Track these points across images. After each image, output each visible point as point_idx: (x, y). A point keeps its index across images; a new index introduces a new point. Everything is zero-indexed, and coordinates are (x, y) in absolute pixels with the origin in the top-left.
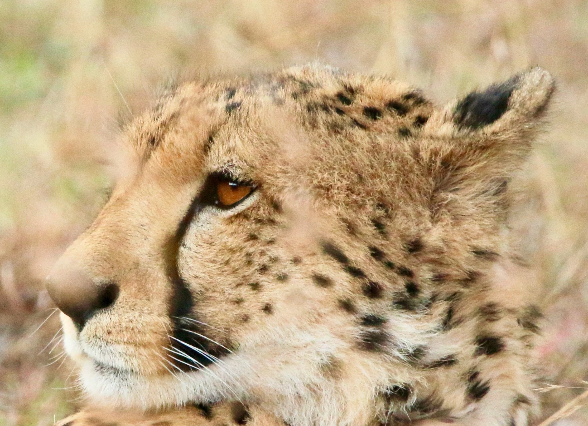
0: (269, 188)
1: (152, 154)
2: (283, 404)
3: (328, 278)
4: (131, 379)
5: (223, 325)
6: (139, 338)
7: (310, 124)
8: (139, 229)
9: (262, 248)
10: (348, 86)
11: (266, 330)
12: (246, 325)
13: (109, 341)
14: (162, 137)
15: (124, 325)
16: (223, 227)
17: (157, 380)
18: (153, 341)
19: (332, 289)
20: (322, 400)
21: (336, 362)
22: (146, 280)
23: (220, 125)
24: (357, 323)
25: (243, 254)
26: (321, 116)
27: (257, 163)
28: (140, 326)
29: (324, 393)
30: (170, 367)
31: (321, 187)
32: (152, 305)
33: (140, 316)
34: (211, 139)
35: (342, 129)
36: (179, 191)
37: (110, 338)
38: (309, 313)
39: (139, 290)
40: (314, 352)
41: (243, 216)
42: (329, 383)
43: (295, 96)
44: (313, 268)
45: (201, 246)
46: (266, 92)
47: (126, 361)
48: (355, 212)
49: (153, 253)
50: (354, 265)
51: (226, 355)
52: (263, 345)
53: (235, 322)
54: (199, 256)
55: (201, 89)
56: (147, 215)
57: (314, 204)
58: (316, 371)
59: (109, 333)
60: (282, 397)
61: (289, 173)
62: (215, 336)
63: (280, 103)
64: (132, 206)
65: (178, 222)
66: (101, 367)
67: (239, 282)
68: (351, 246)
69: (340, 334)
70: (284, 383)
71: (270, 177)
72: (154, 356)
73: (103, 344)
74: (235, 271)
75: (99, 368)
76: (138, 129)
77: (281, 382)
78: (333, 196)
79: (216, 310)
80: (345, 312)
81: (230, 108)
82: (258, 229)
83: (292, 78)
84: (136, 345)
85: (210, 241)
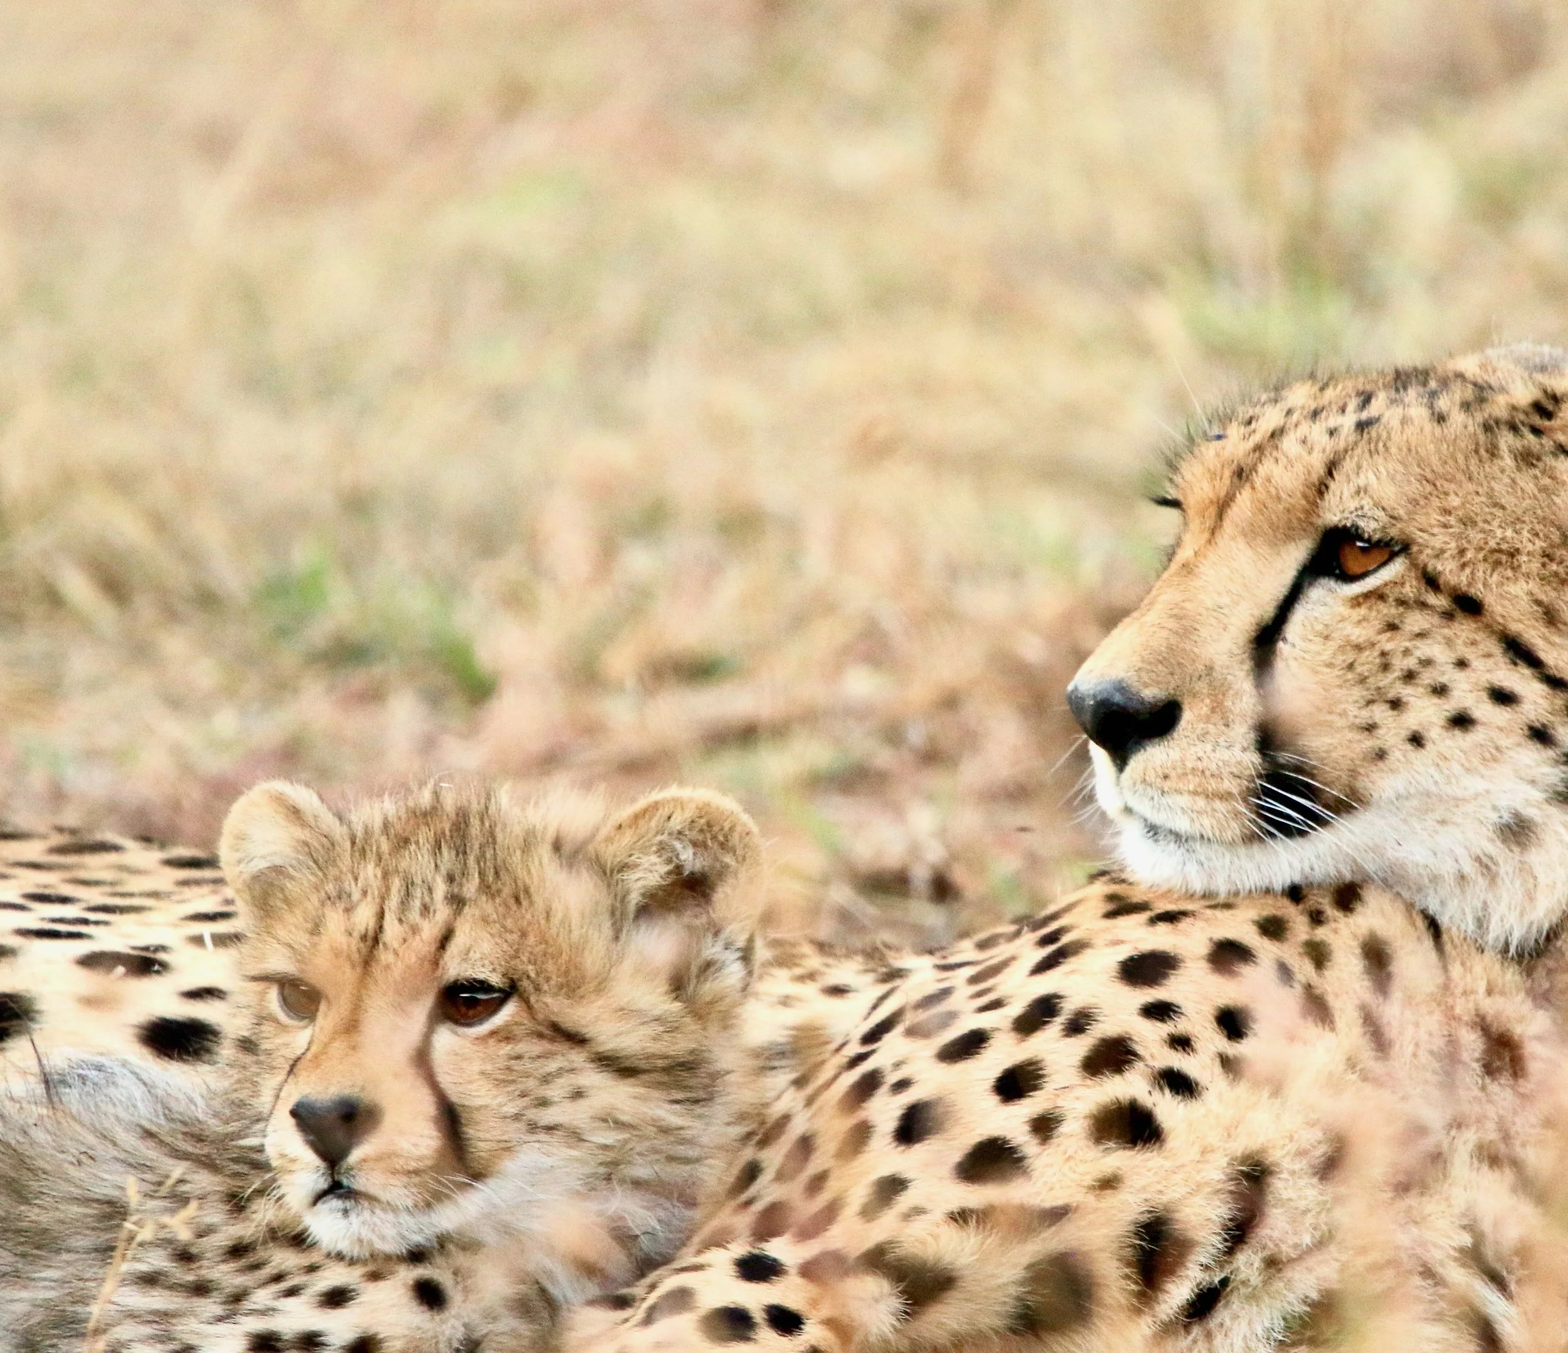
0: (1421, 552)
1: (1238, 495)
2: (1435, 890)
3: (1512, 693)
4: (1201, 850)
5: (1345, 764)
6: (1213, 785)
7: (1487, 451)
8: (1215, 614)
9: (1407, 644)
10: (1549, 390)
11: (1413, 773)
12: (1381, 764)
13: (1166, 789)
14: (1254, 469)
15: (1189, 765)
16: (1345, 611)
17: (1242, 850)
18: (1235, 791)
19: (1517, 709)
20: (1499, 882)
21: (1522, 821)
22: (1224, 695)
23: (1346, 451)
24: (1557, 762)
25: (1376, 653)
26: (1506, 440)
27: (1402, 512)
28: (1213, 767)
29: (1502, 871)
30: (1261, 828)
31: (1500, 551)
32: (1232, 734)
33: (1214, 751)
34: (1330, 473)
35: (1539, 459)
36: (1278, 554)
37: (1167, 785)
38: (1481, 745)
39: (1213, 710)
40: (1489, 806)
41: (1378, 595)
42: (1511, 854)
43: (1466, 406)
44: (1488, 676)
45: (1310, 640)
46: (1420, 399)
47: (1193, 820)
48: (1555, 589)
49: (1236, 651)
50: (1554, 672)
51: (1349, 812)
52: (1408, 797)
53: (1364, 759)
54: (1307, 656)
55: (1318, 393)
56: (1229, 592)
57: (1491, 576)
58: (1491, 834)
59: (1166, 777)
60: (1435, 879)
61: (1451, 527)
62: (1333, 782)
63: (1441, 419)
64: (1204, 578)
65: (1275, 604)
66: (1153, 830)
67: (1370, 697)
68: (1550, 643)
69: (1530, 778)
70: (1439, 855)
71: (1421, 534)
72: (1237, 814)
73: (1156, 795)
74: (1363, 680)
75: (1151, 834)
76: (1217, 455)
77: (1435, 854)
78: (1519, 566)
79: (1335, 741)
80: (1539, 746)
81: (1362, 426)
82: (1401, 615)
83: (1460, 376)
84: (1207, 796)
85: (1326, 633)
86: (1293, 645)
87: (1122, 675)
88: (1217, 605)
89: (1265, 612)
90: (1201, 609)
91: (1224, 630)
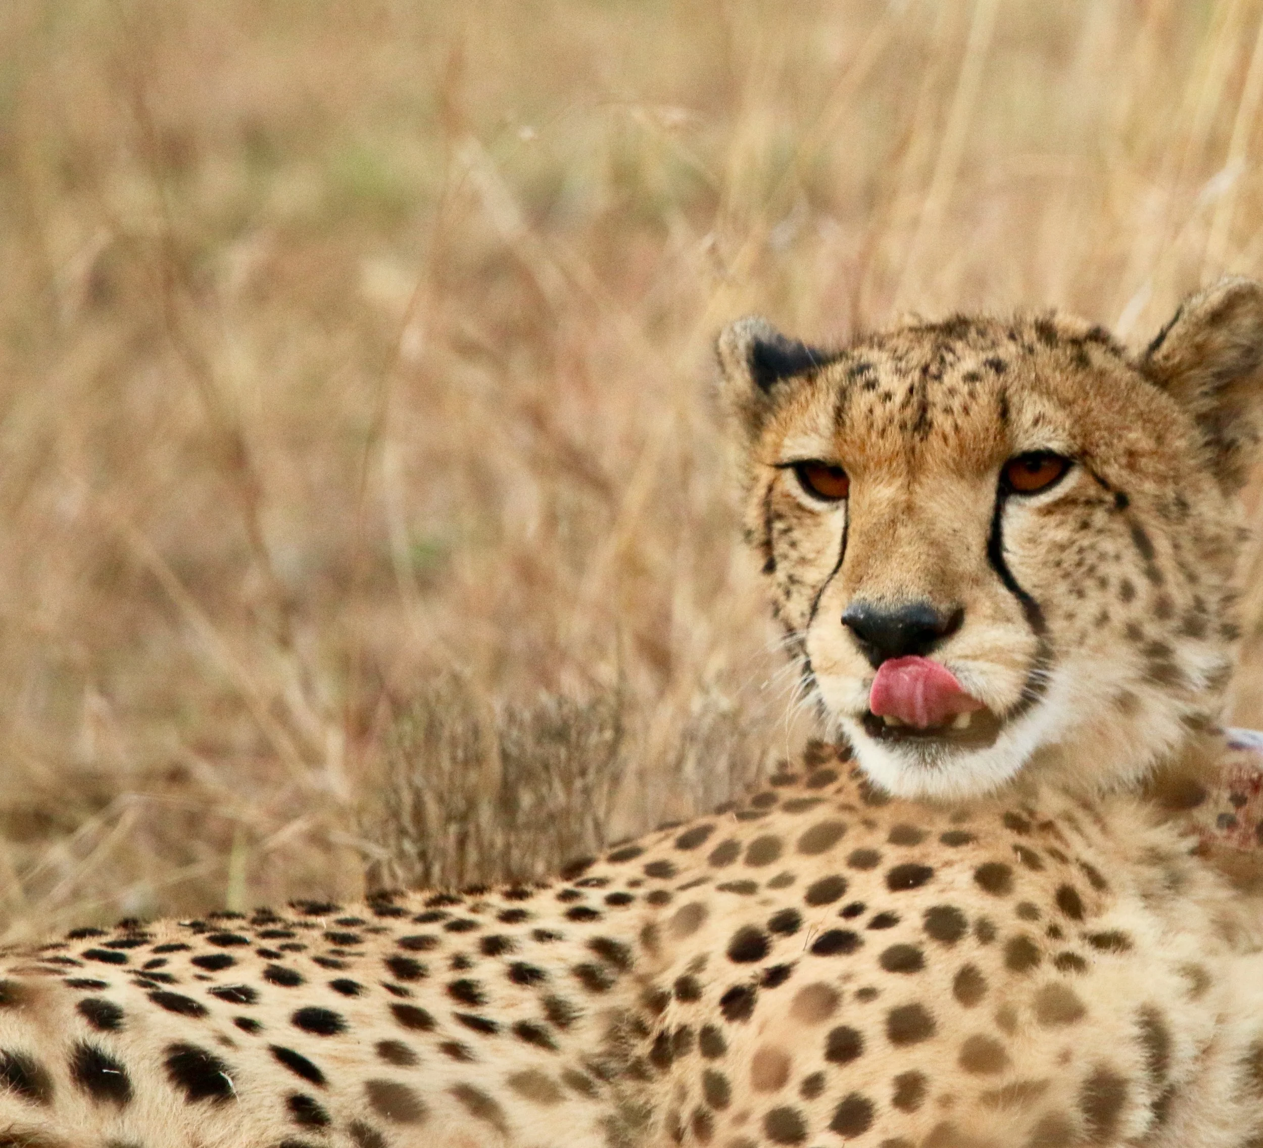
3: (1132, 586)
24: (1143, 652)
34: (1007, 410)
36: (981, 482)
44: (1125, 569)
45: (1024, 547)
54: (1028, 560)
65: (990, 523)
74: (1067, 575)
78: (1140, 467)
85: (1033, 539)
86: (1015, 553)
87: (920, 598)
88: (955, 531)
89: (987, 531)
90: (945, 536)
91: (968, 549)
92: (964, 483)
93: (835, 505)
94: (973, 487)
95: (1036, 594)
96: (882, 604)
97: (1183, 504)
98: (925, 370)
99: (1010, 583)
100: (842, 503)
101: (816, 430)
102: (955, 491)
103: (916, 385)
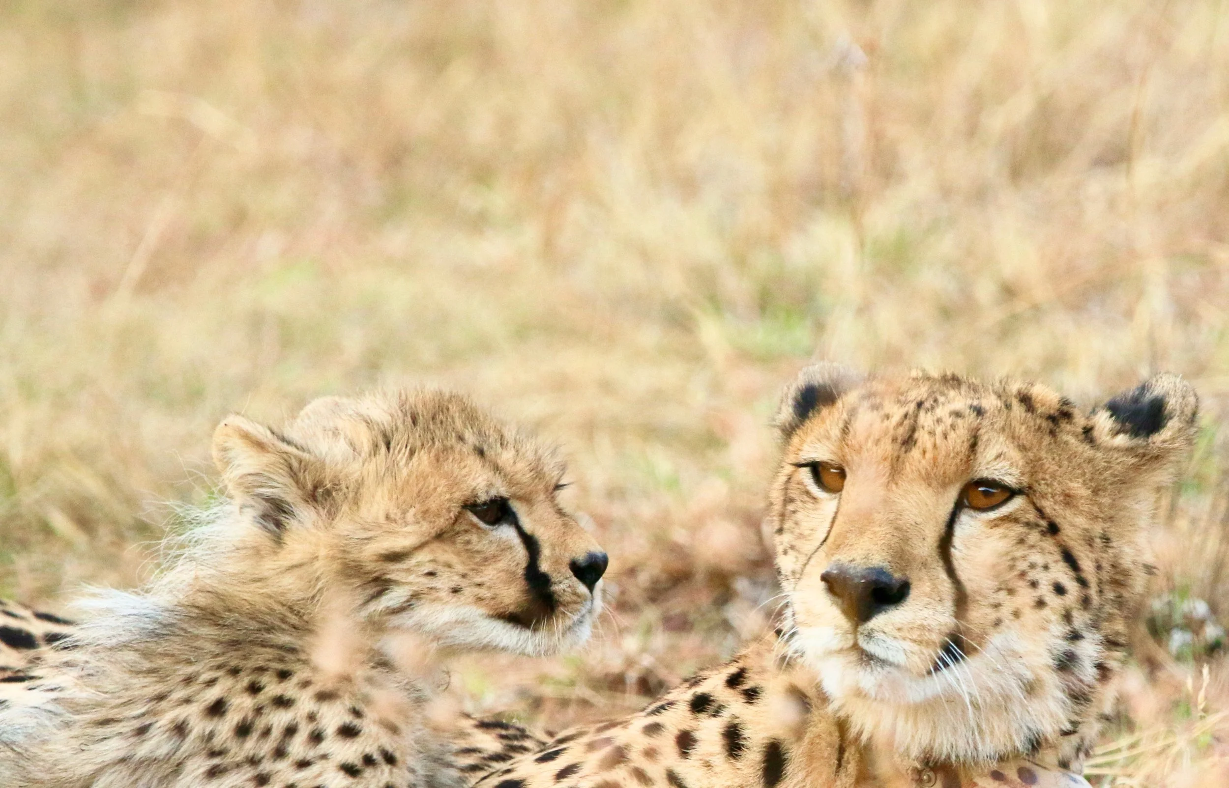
0: (1034, 495)
3: (1064, 587)
8: (916, 528)
12: (997, 628)
16: (988, 530)
23: (978, 429)
41: (1012, 520)
44: (1055, 575)
45: (969, 548)
49: (933, 555)
53: (990, 625)
56: (919, 514)
57: (1066, 511)
65: (945, 524)
67: (1000, 586)
74: (999, 575)
80: (1065, 622)
86: (960, 551)
87: (881, 564)
88: (916, 523)
89: (941, 528)
90: (908, 525)
91: (924, 539)
92: (931, 490)
93: (834, 495)
94: (937, 493)
95: (969, 586)
96: (852, 565)
97: (1106, 540)
98: (920, 405)
99: (951, 571)
100: (837, 495)
101: (828, 438)
102: (922, 495)
103: (911, 412)
